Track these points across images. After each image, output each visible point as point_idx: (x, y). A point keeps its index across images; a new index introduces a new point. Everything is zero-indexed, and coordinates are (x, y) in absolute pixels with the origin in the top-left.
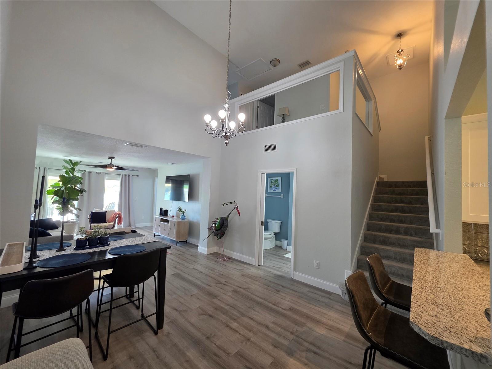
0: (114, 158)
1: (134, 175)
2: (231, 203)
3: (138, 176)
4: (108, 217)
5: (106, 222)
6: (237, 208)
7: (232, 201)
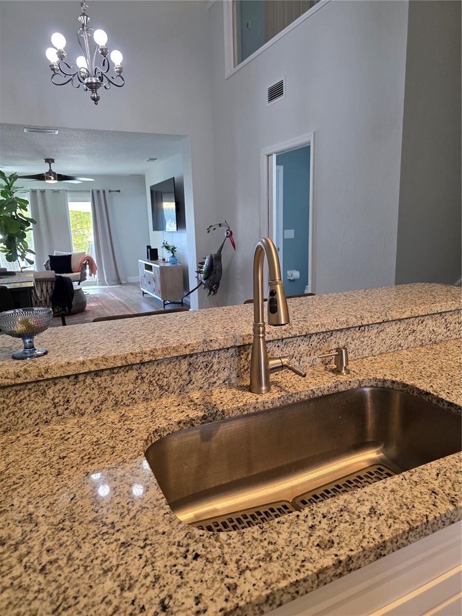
0: (53, 161)
1: (112, 190)
2: (220, 225)
3: (119, 191)
4: (75, 264)
5: (72, 272)
6: (230, 235)
7: (223, 222)
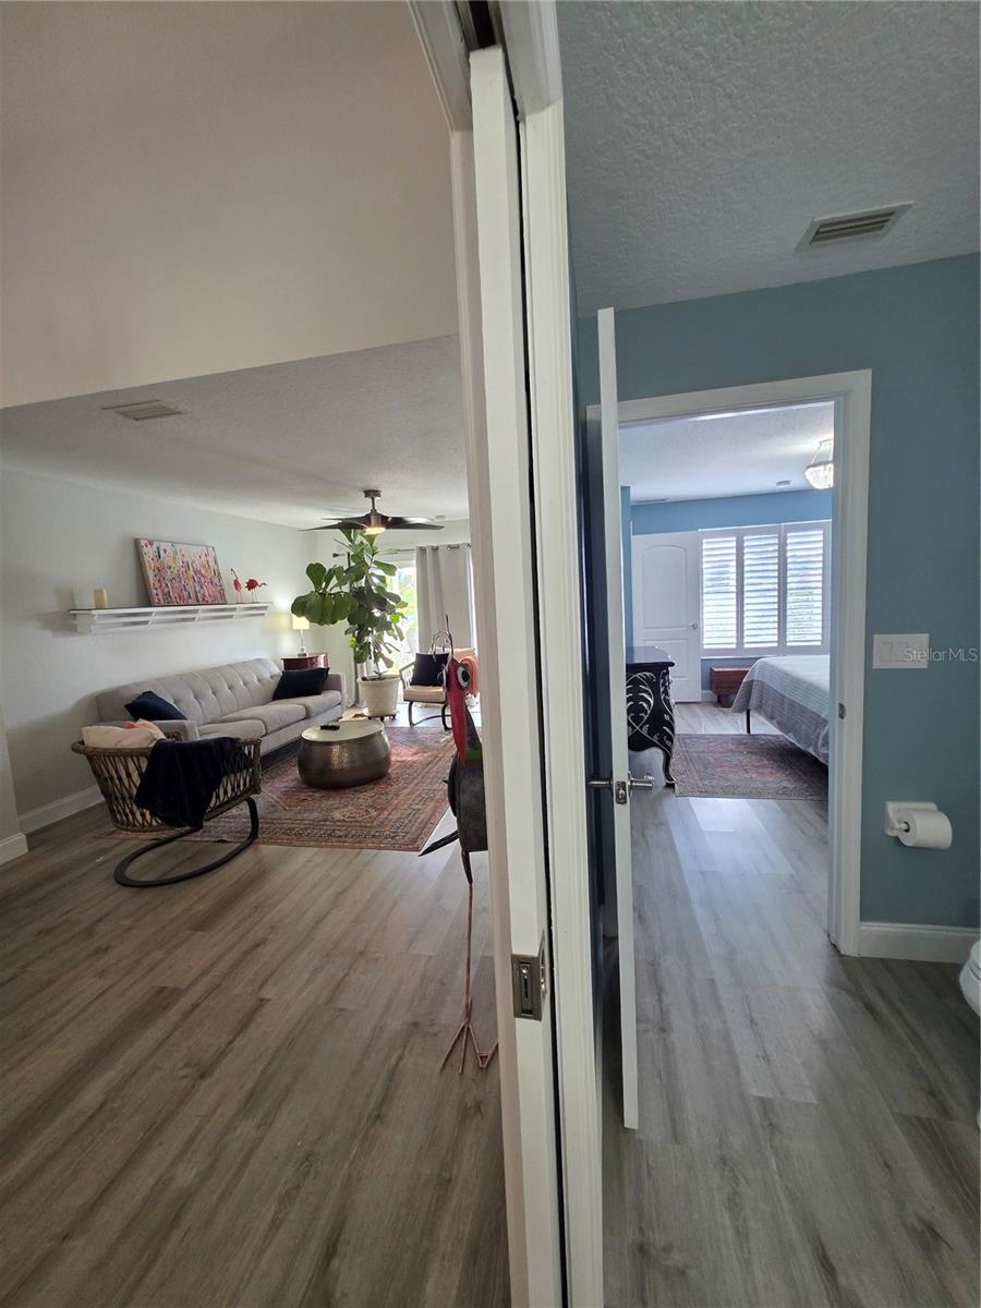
0: (378, 493)
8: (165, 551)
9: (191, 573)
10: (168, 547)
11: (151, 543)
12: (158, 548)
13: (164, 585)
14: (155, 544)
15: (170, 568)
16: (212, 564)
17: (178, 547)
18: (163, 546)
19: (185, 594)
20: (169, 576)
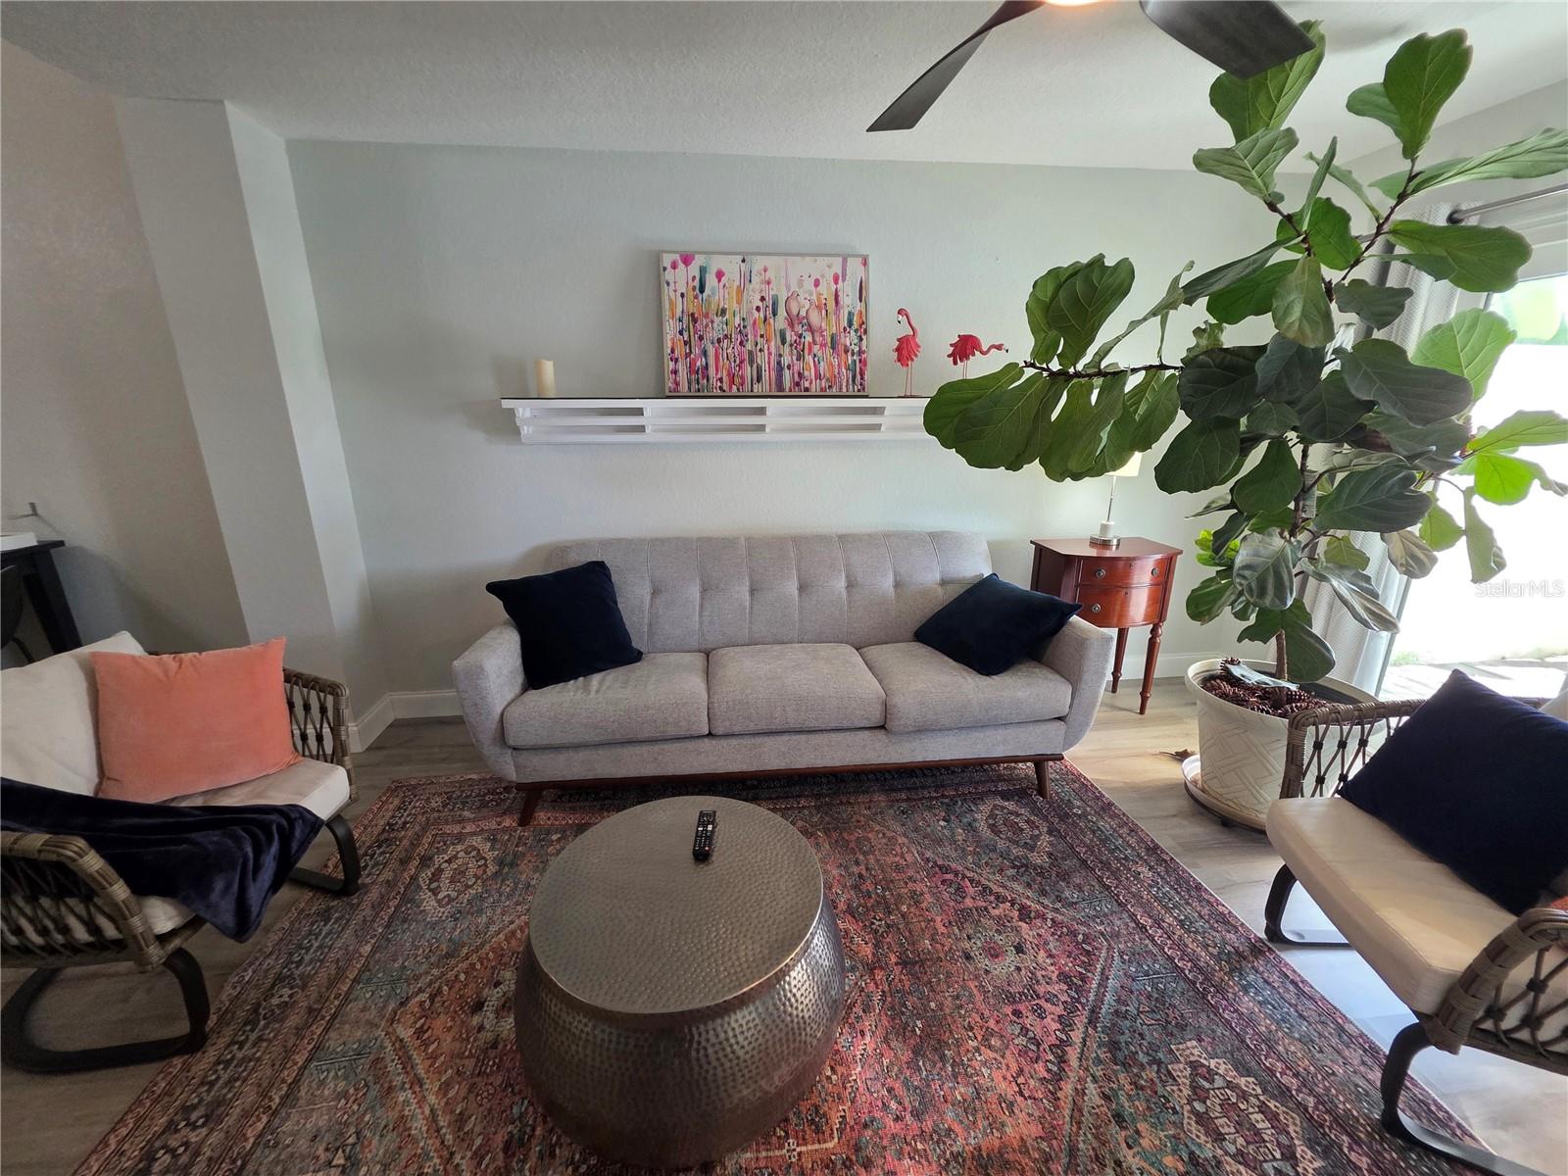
8: (720, 275)
9: (781, 322)
10: (732, 267)
11: (687, 260)
12: (703, 270)
13: (697, 351)
14: (699, 261)
15: (723, 312)
16: (849, 300)
17: (758, 263)
18: (716, 263)
19: (748, 371)
20: (717, 328)
